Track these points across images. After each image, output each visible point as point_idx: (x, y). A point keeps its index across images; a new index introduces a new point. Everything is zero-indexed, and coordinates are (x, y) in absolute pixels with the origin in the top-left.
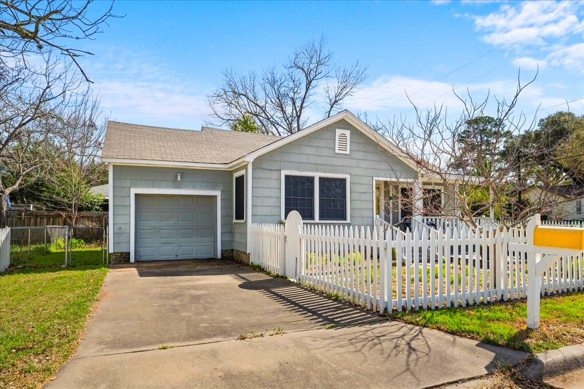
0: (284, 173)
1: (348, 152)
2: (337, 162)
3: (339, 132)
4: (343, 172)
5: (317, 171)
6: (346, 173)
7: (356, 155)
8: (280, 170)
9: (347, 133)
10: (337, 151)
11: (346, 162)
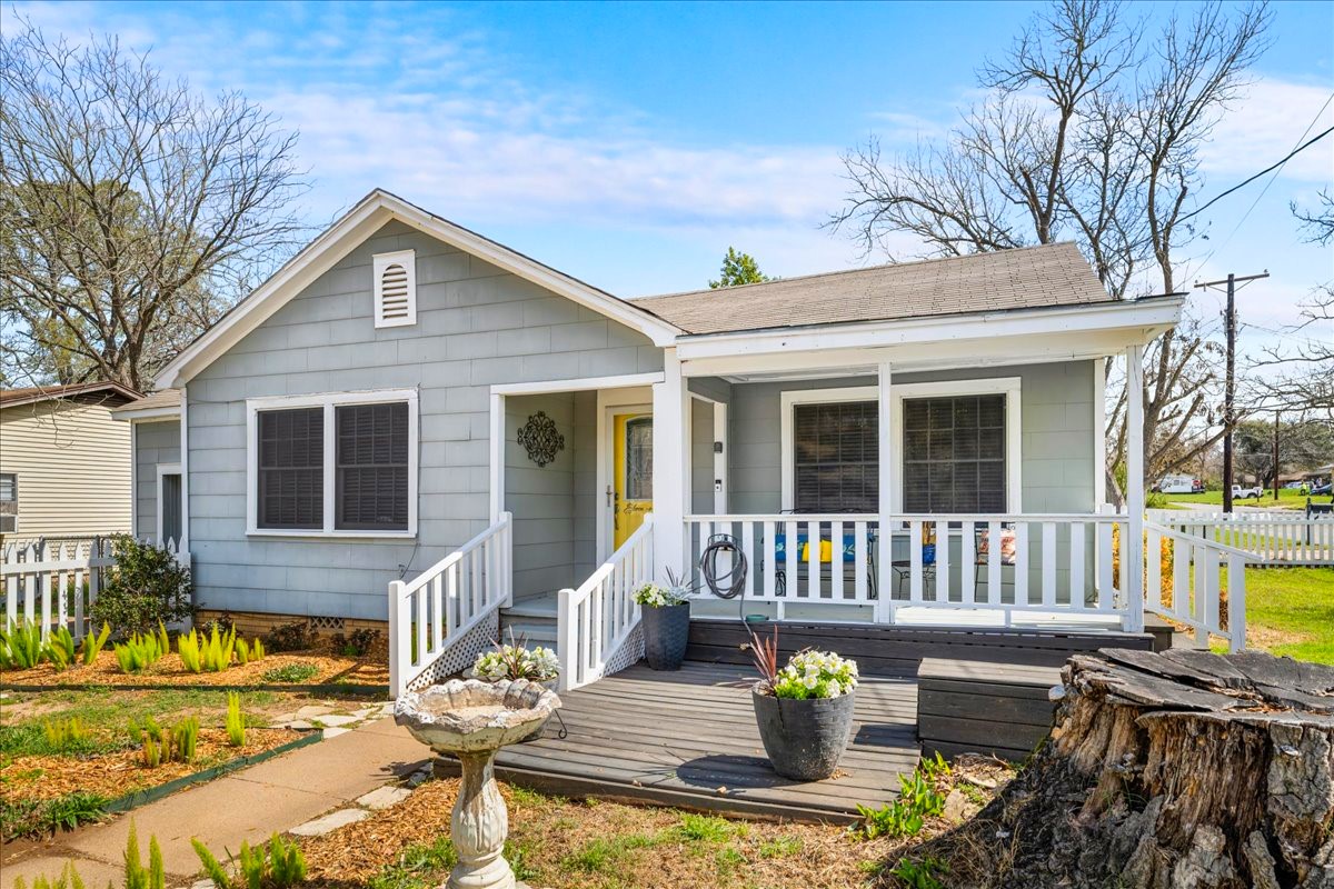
0: (254, 406)
1: (411, 319)
2: (382, 354)
3: (381, 263)
4: (399, 384)
5: (330, 390)
6: (407, 387)
7: (437, 322)
8: (243, 401)
9: (406, 260)
10: (380, 322)
11: (408, 350)
